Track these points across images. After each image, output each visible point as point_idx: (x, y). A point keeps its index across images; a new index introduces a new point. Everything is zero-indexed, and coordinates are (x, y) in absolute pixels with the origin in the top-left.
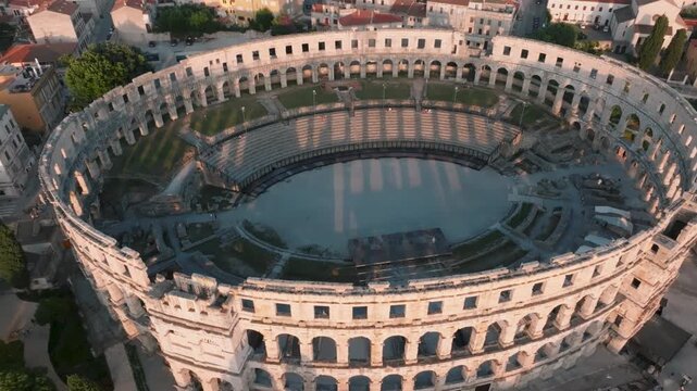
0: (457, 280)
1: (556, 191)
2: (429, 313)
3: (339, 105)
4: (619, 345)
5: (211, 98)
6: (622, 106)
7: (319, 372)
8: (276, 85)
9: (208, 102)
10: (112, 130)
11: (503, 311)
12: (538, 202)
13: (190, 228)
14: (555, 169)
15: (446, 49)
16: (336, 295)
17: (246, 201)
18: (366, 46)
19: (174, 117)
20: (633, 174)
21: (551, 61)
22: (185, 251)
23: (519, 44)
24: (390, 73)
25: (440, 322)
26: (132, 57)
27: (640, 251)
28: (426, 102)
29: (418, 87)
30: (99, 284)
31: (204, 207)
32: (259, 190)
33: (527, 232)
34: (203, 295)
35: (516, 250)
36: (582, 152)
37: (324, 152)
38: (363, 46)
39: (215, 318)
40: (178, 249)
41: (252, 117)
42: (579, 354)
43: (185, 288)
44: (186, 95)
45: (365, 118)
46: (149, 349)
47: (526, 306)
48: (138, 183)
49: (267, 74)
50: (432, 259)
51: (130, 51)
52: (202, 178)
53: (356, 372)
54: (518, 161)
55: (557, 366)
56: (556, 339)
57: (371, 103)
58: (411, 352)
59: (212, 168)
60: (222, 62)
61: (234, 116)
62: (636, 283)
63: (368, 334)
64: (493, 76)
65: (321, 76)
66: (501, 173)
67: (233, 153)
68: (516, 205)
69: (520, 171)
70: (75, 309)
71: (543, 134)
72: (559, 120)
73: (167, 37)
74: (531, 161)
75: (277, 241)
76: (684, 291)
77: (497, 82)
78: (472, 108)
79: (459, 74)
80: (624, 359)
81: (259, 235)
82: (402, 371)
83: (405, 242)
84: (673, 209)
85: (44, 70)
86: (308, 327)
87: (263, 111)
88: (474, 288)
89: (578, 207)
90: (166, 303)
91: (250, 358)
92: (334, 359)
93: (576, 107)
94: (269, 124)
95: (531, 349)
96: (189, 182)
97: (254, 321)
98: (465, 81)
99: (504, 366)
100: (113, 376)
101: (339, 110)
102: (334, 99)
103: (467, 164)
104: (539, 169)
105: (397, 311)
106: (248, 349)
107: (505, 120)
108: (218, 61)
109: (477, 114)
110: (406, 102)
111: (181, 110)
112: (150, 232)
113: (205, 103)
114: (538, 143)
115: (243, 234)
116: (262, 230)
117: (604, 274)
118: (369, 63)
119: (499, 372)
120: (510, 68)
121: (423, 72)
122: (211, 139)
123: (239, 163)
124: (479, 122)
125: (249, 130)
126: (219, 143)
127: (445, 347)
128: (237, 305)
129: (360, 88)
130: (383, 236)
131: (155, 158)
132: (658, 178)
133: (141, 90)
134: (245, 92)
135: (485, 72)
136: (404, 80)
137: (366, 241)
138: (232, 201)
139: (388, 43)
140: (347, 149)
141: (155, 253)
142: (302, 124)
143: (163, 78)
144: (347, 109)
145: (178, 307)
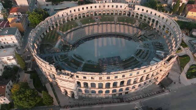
0: (120, 72)
1: (148, 46)
2: (115, 78)
3: (96, 23)
4: (157, 83)
5: (64, 21)
6: (165, 25)
7: (92, 90)
8: (80, 17)
9: (63, 23)
10: (41, 32)
11: (130, 78)
12: (143, 49)
13: (61, 56)
14: (148, 40)
15: (123, 8)
16: (96, 75)
17: (74, 49)
18: (103, 7)
19: (55, 27)
20: (167, 42)
21: (149, 12)
22: (61, 62)
23: (141, 7)
24: (109, 14)
25: (117, 80)
26: (44, 12)
27: (161, 64)
28: (118, 22)
29: (116, 18)
30: (43, 70)
31: (64, 50)
32: (77, 46)
33: (140, 57)
34: (68, 75)
35: (137, 61)
36: (156, 36)
37: (92, 36)
38: (102, 7)
39: (71, 79)
40: (59, 61)
41: (74, 27)
42: (149, 85)
43: (64, 73)
44: (58, 21)
45: (102, 27)
46: (55, 84)
47: (136, 76)
48: (48, 45)
49: (77, 15)
50: (118, 64)
51: (43, 11)
52: (63, 43)
53: (100, 90)
54: (140, 38)
55: (143, 88)
56: (143, 83)
57: (104, 22)
58: (111, 86)
59: (65, 41)
60: (66, 13)
61: (70, 26)
62: (161, 71)
63: (102, 82)
64: (135, 15)
65: (91, 15)
66: (135, 41)
67: (70, 37)
68: (138, 50)
69: (140, 41)
70: (38, 75)
71: (146, 31)
72: (151, 27)
73: (51, 3)
74: (143, 38)
75: (82, 59)
76: (174, 71)
77: (136, 16)
78: (129, 24)
79: (126, 14)
80: (158, 86)
81: (77, 58)
82: (109, 89)
83: (111, 59)
84: (169, 55)
85: (23, 15)
86: (90, 81)
87: (77, 25)
88: (124, 73)
89: (153, 50)
90: (60, 76)
91: (77, 87)
92: (95, 87)
93: (155, 24)
94: (78, 28)
95: (137, 85)
96: (60, 44)
97: (79, 80)
98: (128, 16)
99: (131, 88)
100: (48, 90)
101: (96, 24)
102: (95, 21)
103: (127, 39)
104: (144, 40)
105: (108, 78)
106: (77, 85)
107: (137, 28)
108: (65, 13)
109: (130, 26)
110: (112, 22)
111: (57, 25)
112: (52, 57)
113: (62, 23)
114: (145, 34)
115: (74, 57)
116: (78, 56)
117: (153, 69)
118: (104, 11)
119: (130, 89)
120: (139, 13)
121: (117, 13)
122: (65, 33)
123: (71, 39)
124: (131, 28)
125: (74, 30)
126: (67, 34)
127: (118, 85)
128: (75, 77)
129: (101, 18)
130: (106, 58)
131: (51, 38)
132: (172, 44)
133: (47, 21)
134: (72, 19)
135: (133, 14)
136: (112, 16)
137: (102, 59)
138: (71, 49)
139: (108, 6)
140: (98, 35)
141: (54, 62)
142: (87, 28)
143: (52, 18)
144: (98, 24)
145: (63, 77)
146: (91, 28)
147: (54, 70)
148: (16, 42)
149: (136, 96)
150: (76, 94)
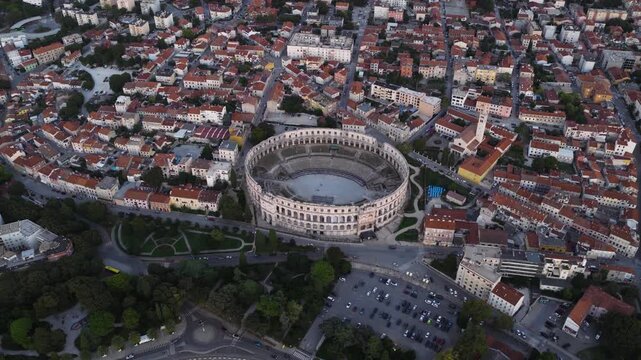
3: (329, 154)
5: (290, 144)
8: (313, 142)
10: (260, 152)
15: (371, 142)
18: (345, 135)
19: (277, 149)
21: (398, 156)
23: (390, 147)
24: (353, 144)
31: (278, 178)
39: (271, 201)
41: (301, 153)
43: (267, 194)
44: (282, 143)
46: (258, 206)
52: (280, 170)
59: (283, 168)
60: (295, 134)
64: (384, 155)
65: (328, 141)
67: (291, 165)
73: (283, 112)
78: (371, 165)
79: (375, 151)
82: (304, 222)
87: (305, 152)
90: (264, 197)
94: (305, 156)
96: (276, 171)
97: (278, 204)
98: (377, 154)
106: (276, 210)
107: (379, 172)
110: (351, 158)
120: (388, 154)
121: (364, 147)
124: (371, 170)
126: (288, 160)
128: (275, 199)
133: (270, 141)
134: (301, 142)
135: (382, 152)
136: (356, 149)
138: (286, 179)
142: (314, 158)
143: (277, 138)
146: (320, 159)
147: (260, 191)
148: (233, 158)
150: (273, 219)
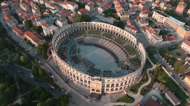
13: (74, 44)
17: (84, 45)
18: (122, 32)
23: (142, 47)
28: (123, 48)
32: (86, 45)
33: (104, 74)
35: (99, 75)
41: (96, 35)
45: (111, 44)
48: (74, 36)
49: (105, 29)
50: (88, 67)
54: (123, 66)
66: (118, 66)
67: (88, 38)
68: (110, 70)
69: (121, 67)
71: (132, 65)
74: (125, 68)
78: (128, 53)
83: (89, 63)
96: (80, 39)
98: (135, 48)
101: (109, 40)
102: (111, 38)
103: (116, 61)
108: (97, 24)
109: (127, 55)
110: (120, 45)
113: (93, 29)
114: (130, 66)
115: (77, 49)
120: (140, 50)
121: (130, 42)
122: (88, 35)
123: (87, 40)
124: (125, 56)
125: (94, 36)
129: (117, 39)
131: (79, 34)
133: (83, 24)
136: (126, 42)
142: (101, 39)
146: (104, 40)
149: (75, 86)
